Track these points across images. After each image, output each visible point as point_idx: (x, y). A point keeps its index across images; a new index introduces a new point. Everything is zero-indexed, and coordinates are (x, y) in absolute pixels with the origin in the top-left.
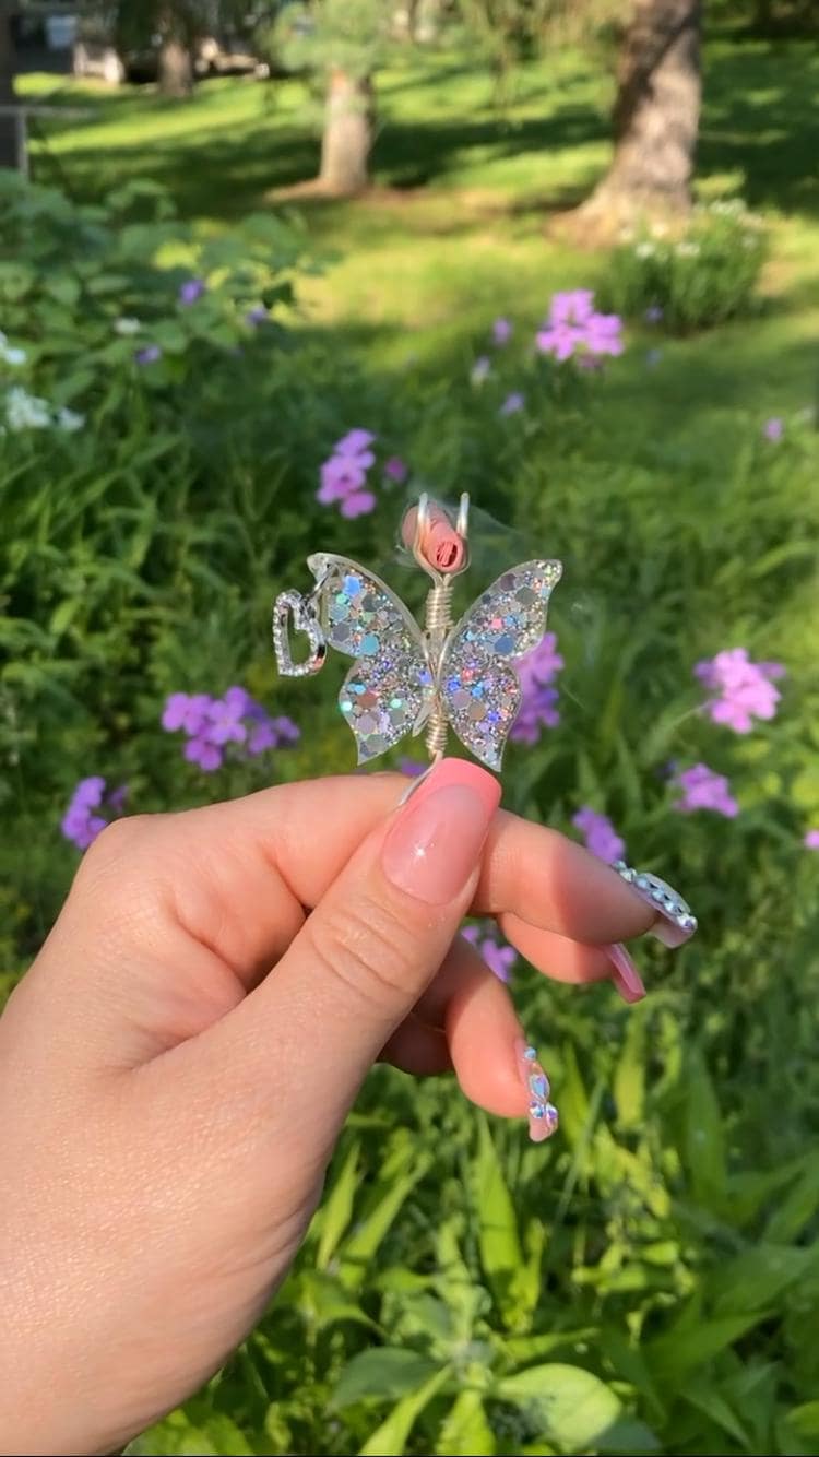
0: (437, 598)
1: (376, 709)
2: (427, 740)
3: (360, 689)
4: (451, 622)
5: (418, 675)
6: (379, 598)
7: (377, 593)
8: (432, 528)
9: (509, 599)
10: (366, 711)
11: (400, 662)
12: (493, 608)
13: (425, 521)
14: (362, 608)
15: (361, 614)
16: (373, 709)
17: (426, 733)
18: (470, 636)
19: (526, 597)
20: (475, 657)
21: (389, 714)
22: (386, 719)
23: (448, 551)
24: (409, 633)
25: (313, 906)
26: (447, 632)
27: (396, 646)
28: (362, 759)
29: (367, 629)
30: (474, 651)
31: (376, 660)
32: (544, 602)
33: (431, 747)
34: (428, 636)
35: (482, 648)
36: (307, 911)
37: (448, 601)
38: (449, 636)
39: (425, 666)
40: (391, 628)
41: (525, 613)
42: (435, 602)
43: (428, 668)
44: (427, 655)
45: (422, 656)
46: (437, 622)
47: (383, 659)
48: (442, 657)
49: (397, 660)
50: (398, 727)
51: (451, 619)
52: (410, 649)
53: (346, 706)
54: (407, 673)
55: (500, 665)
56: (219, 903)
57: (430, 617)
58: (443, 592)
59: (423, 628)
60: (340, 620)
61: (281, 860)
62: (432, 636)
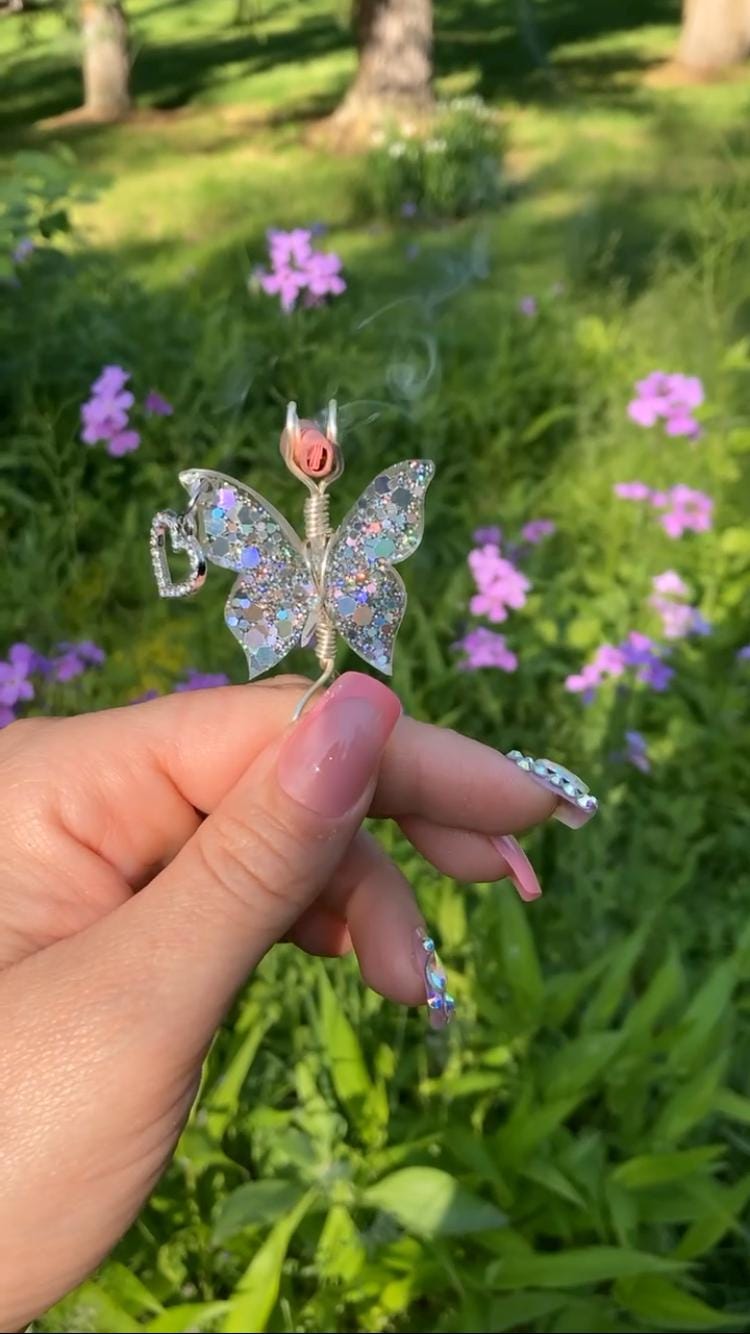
0: (315, 506)
1: (263, 622)
2: (317, 650)
3: (244, 604)
4: (331, 529)
5: (302, 584)
6: (255, 510)
7: (252, 505)
8: (302, 436)
9: (385, 502)
10: (253, 625)
11: (281, 574)
12: (370, 512)
13: (294, 428)
14: (238, 522)
15: (239, 527)
16: (259, 622)
17: (315, 640)
18: (350, 541)
19: (403, 498)
20: (356, 562)
21: (276, 627)
22: (273, 631)
23: (318, 455)
24: (289, 543)
25: (207, 812)
26: (327, 539)
27: (277, 558)
28: (253, 673)
29: (246, 542)
30: (355, 556)
31: (258, 573)
32: (419, 502)
33: (321, 657)
34: (309, 546)
35: (363, 553)
36: (202, 816)
37: (326, 508)
38: (329, 543)
39: (308, 575)
40: (270, 540)
41: (402, 515)
42: (313, 510)
43: (311, 577)
44: (308, 564)
45: (304, 565)
46: (316, 532)
47: (265, 571)
48: (324, 566)
49: (279, 571)
50: (285, 639)
51: (330, 527)
52: (292, 559)
53: (232, 622)
54: (290, 584)
55: (382, 568)
56: (103, 809)
57: (309, 527)
58: (318, 501)
59: (303, 536)
60: (218, 535)
61: (173, 773)
62: (312, 545)
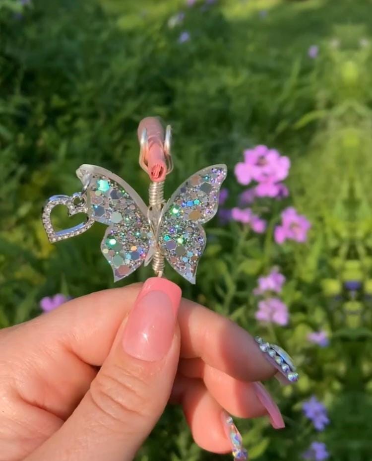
0: (155, 189)
1: (123, 252)
2: (153, 265)
3: (113, 242)
4: (164, 200)
5: (146, 232)
6: (120, 191)
7: (119, 189)
8: (149, 149)
9: (197, 190)
10: (117, 253)
11: (134, 226)
12: (188, 195)
13: (145, 144)
14: (110, 198)
15: (111, 200)
16: (121, 252)
17: (152, 262)
18: (175, 211)
19: (206, 188)
20: (178, 222)
21: (131, 254)
22: (129, 256)
23: (158, 170)
24: (139, 210)
26: (162, 206)
27: (132, 218)
28: (116, 279)
29: (114, 209)
30: (177, 219)
31: (121, 226)
32: (217, 191)
33: (155, 269)
34: (151, 209)
35: (182, 217)
37: (161, 189)
38: (163, 209)
39: (149, 227)
40: (128, 208)
41: (206, 198)
42: (154, 191)
43: (151, 228)
44: (150, 222)
45: (147, 222)
46: (156, 202)
47: (125, 224)
48: (160, 220)
49: (133, 225)
50: (136, 261)
52: (140, 219)
53: (105, 251)
54: (139, 232)
55: (193, 226)
57: (151, 199)
58: (157, 186)
59: (147, 202)
60: (99, 205)
62: (153, 209)
